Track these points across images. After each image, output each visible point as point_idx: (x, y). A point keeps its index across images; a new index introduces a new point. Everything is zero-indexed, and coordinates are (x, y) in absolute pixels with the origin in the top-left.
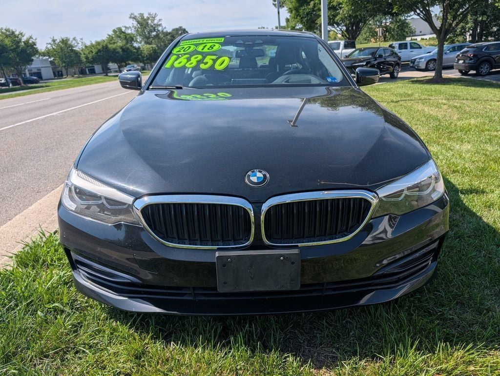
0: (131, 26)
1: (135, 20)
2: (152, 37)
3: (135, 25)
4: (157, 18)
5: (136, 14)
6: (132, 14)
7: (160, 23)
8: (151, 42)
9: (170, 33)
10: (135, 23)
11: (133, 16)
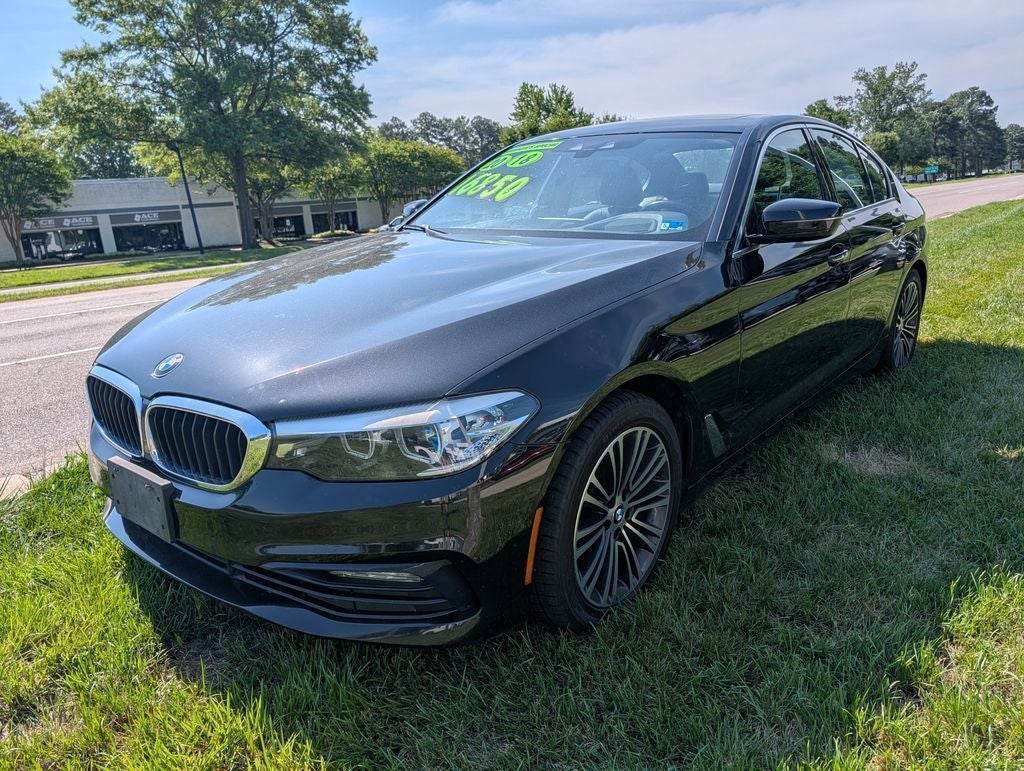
0: (853, 95)
1: (863, 83)
2: (894, 116)
3: (862, 93)
4: (917, 73)
5: (870, 70)
6: (860, 70)
7: (920, 83)
8: (891, 125)
9: (940, 105)
10: (863, 88)
11: (861, 74)
